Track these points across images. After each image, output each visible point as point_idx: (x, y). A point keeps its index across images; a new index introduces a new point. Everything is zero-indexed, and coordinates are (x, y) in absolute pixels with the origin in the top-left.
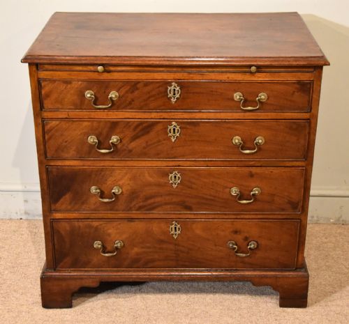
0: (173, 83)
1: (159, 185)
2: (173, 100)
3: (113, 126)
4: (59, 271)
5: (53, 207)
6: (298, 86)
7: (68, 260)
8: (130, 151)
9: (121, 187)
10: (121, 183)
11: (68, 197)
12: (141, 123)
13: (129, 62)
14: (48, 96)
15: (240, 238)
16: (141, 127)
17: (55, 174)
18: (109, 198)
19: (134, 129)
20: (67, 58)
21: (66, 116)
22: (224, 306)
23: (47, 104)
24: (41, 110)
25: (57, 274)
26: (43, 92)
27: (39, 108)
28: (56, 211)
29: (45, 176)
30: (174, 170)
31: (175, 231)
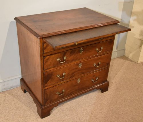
1: (76, 69)
3: (65, 54)
4: (46, 105)
5: (45, 85)
7: (49, 101)
8: (69, 60)
9: (65, 73)
10: (65, 71)
11: (50, 80)
12: (73, 50)
14: (46, 48)
15: (94, 77)
16: (72, 52)
17: (46, 74)
18: (62, 77)
20: (52, 34)
21: (51, 54)
22: (89, 98)
23: (45, 51)
25: (46, 107)
26: (44, 47)
27: (42, 53)
28: (46, 86)
29: (43, 76)
30: (80, 63)
31: (79, 81)
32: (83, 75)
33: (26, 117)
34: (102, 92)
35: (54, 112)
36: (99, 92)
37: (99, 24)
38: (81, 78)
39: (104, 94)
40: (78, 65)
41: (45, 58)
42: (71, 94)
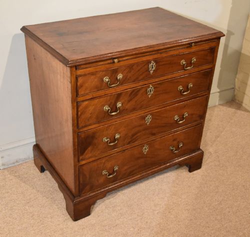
0: (152, 62)
1: (140, 126)
2: (152, 72)
3: (118, 97)
4: (82, 196)
5: (81, 158)
6: (209, 50)
7: (88, 187)
8: (127, 110)
9: (119, 133)
10: (120, 131)
11: (89, 149)
12: (134, 91)
13: (131, 53)
14: (81, 86)
15: (175, 142)
16: (133, 93)
17: (83, 136)
18: (114, 142)
19: (130, 95)
20: (95, 58)
21: (92, 97)
22: (165, 182)
23: (81, 92)
24: (77, 96)
25: (82, 198)
26: (79, 84)
27: (75, 96)
28: (82, 160)
29: (76, 140)
30: (148, 114)
31: (146, 150)
32: (153, 138)
33: (45, 218)
34: (190, 171)
35: (98, 208)
36: (184, 170)
37: (185, 39)
38: (150, 145)
39: (193, 174)
40: (144, 118)
41: (80, 105)
42: (131, 174)
